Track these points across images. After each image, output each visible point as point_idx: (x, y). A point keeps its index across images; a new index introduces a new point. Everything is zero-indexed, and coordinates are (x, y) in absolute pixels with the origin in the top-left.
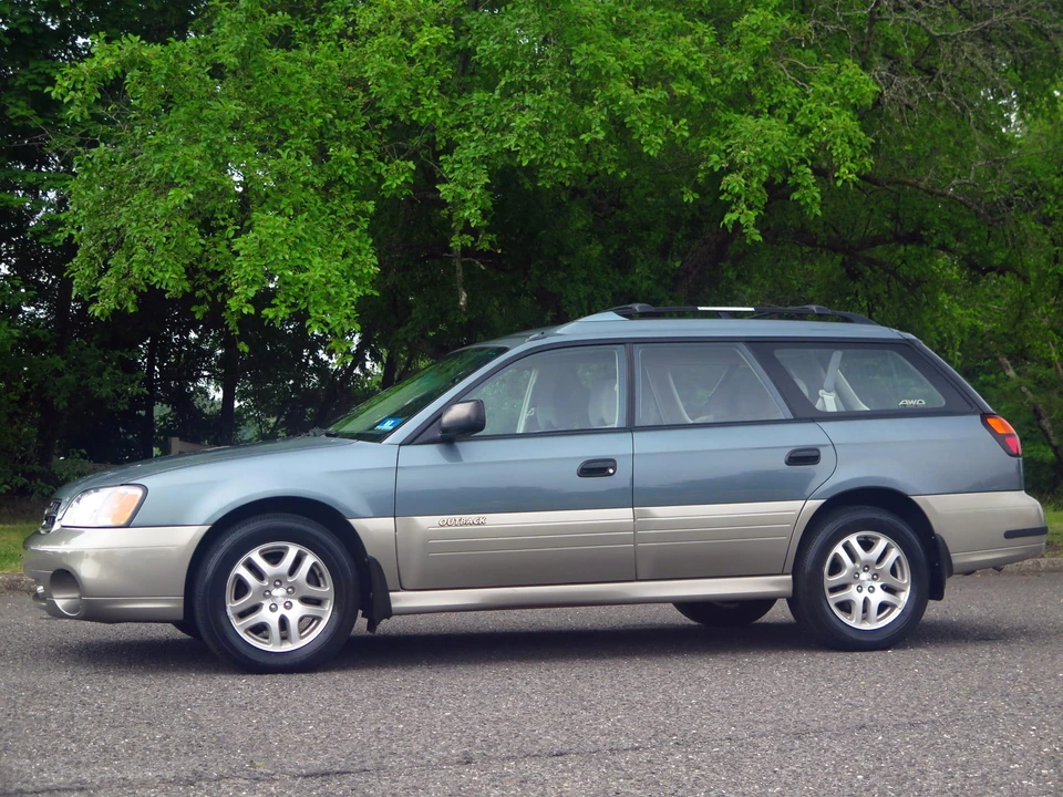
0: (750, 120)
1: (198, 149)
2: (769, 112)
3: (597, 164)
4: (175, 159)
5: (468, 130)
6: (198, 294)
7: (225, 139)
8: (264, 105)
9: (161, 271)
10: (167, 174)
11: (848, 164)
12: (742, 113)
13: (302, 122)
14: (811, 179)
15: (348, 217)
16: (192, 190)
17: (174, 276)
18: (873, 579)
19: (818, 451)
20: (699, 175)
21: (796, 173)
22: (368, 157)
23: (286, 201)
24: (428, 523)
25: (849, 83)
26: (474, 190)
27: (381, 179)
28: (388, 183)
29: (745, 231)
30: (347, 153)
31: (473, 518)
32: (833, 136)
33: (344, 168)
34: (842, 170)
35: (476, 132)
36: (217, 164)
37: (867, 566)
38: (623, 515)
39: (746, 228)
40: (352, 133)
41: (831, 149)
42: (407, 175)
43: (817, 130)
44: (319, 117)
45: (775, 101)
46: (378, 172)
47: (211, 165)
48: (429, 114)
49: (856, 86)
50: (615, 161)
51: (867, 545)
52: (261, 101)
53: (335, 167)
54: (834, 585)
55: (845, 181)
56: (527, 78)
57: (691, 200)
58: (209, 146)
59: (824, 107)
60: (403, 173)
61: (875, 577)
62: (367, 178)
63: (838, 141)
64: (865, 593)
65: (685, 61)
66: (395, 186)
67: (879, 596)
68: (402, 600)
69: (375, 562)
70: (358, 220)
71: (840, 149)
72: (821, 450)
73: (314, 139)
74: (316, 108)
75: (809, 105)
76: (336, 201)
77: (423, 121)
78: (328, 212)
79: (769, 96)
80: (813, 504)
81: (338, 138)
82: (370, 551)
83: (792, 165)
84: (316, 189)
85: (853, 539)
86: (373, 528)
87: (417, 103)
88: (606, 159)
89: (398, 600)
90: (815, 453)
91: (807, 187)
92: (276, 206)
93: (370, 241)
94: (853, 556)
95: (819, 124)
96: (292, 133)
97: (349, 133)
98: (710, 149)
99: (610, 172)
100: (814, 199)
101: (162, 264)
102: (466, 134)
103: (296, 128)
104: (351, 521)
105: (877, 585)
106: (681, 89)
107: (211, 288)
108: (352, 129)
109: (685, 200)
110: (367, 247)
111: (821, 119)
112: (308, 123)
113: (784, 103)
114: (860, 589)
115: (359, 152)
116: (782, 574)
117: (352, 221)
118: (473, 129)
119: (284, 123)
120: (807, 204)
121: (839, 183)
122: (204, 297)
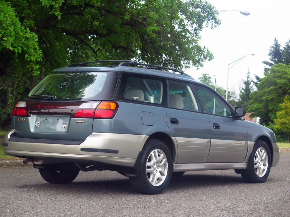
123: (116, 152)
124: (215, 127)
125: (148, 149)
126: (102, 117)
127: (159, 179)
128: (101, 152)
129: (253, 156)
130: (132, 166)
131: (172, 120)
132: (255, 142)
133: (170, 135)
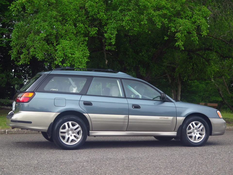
0: (180, 20)
1: (47, 23)
2: (185, 18)
3: (143, 30)
4: (41, 26)
5: (111, 20)
6: (46, 60)
7: (53, 21)
8: (61, 13)
9: (38, 54)
10: (39, 30)
11: (205, 31)
12: (178, 18)
13: (71, 17)
14: (196, 35)
15: (82, 41)
16: (46, 33)
17: (41, 55)
20: (168, 33)
21: (192, 33)
22: (86, 26)
23: (68, 37)
25: (204, 11)
26: (113, 35)
27: (89, 32)
28: (91, 33)
29: (180, 47)
30: (82, 25)
32: (201, 24)
33: (81, 29)
34: (204, 33)
35: (113, 21)
36: (51, 27)
39: (180, 46)
40: (82, 20)
41: (201, 27)
42: (96, 31)
43: (197, 23)
44: (75, 16)
45: (186, 15)
46: (88, 30)
47: (50, 28)
48: (102, 16)
49: (206, 12)
50: (148, 29)
52: (61, 12)
53: (79, 29)
55: (204, 35)
56: (126, 8)
57: (167, 39)
58: (49, 23)
59: (199, 17)
60: (95, 30)
62: (86, 32)
63: (203, 25)
65: (165, 5)
66: (93, 34)
70: (84, 42)
71: (203, 27)
73: (73, 22)
74: (74, 14)
75: (195, 16)
76: (79, 37)
77: (100, 18)
78: (77, 40)
79: (185, 14)
81: (79, 22)
83: (191, 31)
84: (74, 34)
87: (99, 13)
88: (145, 28)
91: (195, 37)
92: (65, 38)
93: (87, 47)
95: (198, 21)
96: (69, 20)
97: (81, 20)
98: (171, 26)
99: (146, 32)
100: (197, 39)
101: (38, 52)
102: (111, 21)
103: (69, 19)
106: (165, 12)
107: (49, 58)
108: (82, 19)
109: (165, 39)
110: (86, 49)
111: (198, 20)
112: (72, 18)
113: (188, 16)
115: (84, 25)
117: (83, 42)
118: (112, 20)
119: (66, 17)
120: (195, 41)
121: (203, 36)
122: (47, 60)
123: (30, 122)
124: (133, 107)
125: (61, 121)
126: (24, 102)
127: (73, 141)
128: (18, 122)
129: (184, 127)
130: (46, 131)
131: (85, 103)
132: (185, 118)
133: (82, 112)
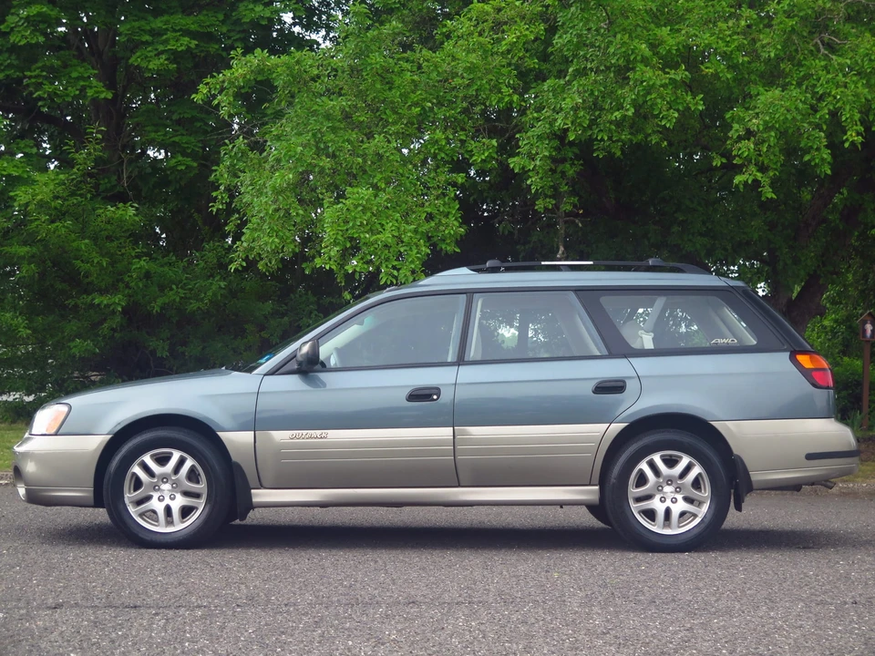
14: (823, 143)
18: (676, 492)
19: (624, 382)
20: (729, 142)
23: (378, 177)
24: (281, 436)
31: (318, 432)
37: (669, 480)
38: (445, 433)
42: (490, 151)
43: (831, 98)
51: (671, 462)
53: (429, 147)
54: (637, 495)
61: (678, 489)
64: (668, 503)
67: (679, 506)
68: (261, 496)
69: (238, 466)
72: (627, 381)
80: (617, 427)
82: (235, 457)
85: (657, 458)
86: (237, 440)
89: (257, 495)
90: (621, 384)
91: (817, 149)
93: (457, 207)
94: (657, 472)
95: (834, 93)
104: (219, 433)
105: (679, 497)
110: (454, 212)
114: (663, 500)
116: (590, 485)
